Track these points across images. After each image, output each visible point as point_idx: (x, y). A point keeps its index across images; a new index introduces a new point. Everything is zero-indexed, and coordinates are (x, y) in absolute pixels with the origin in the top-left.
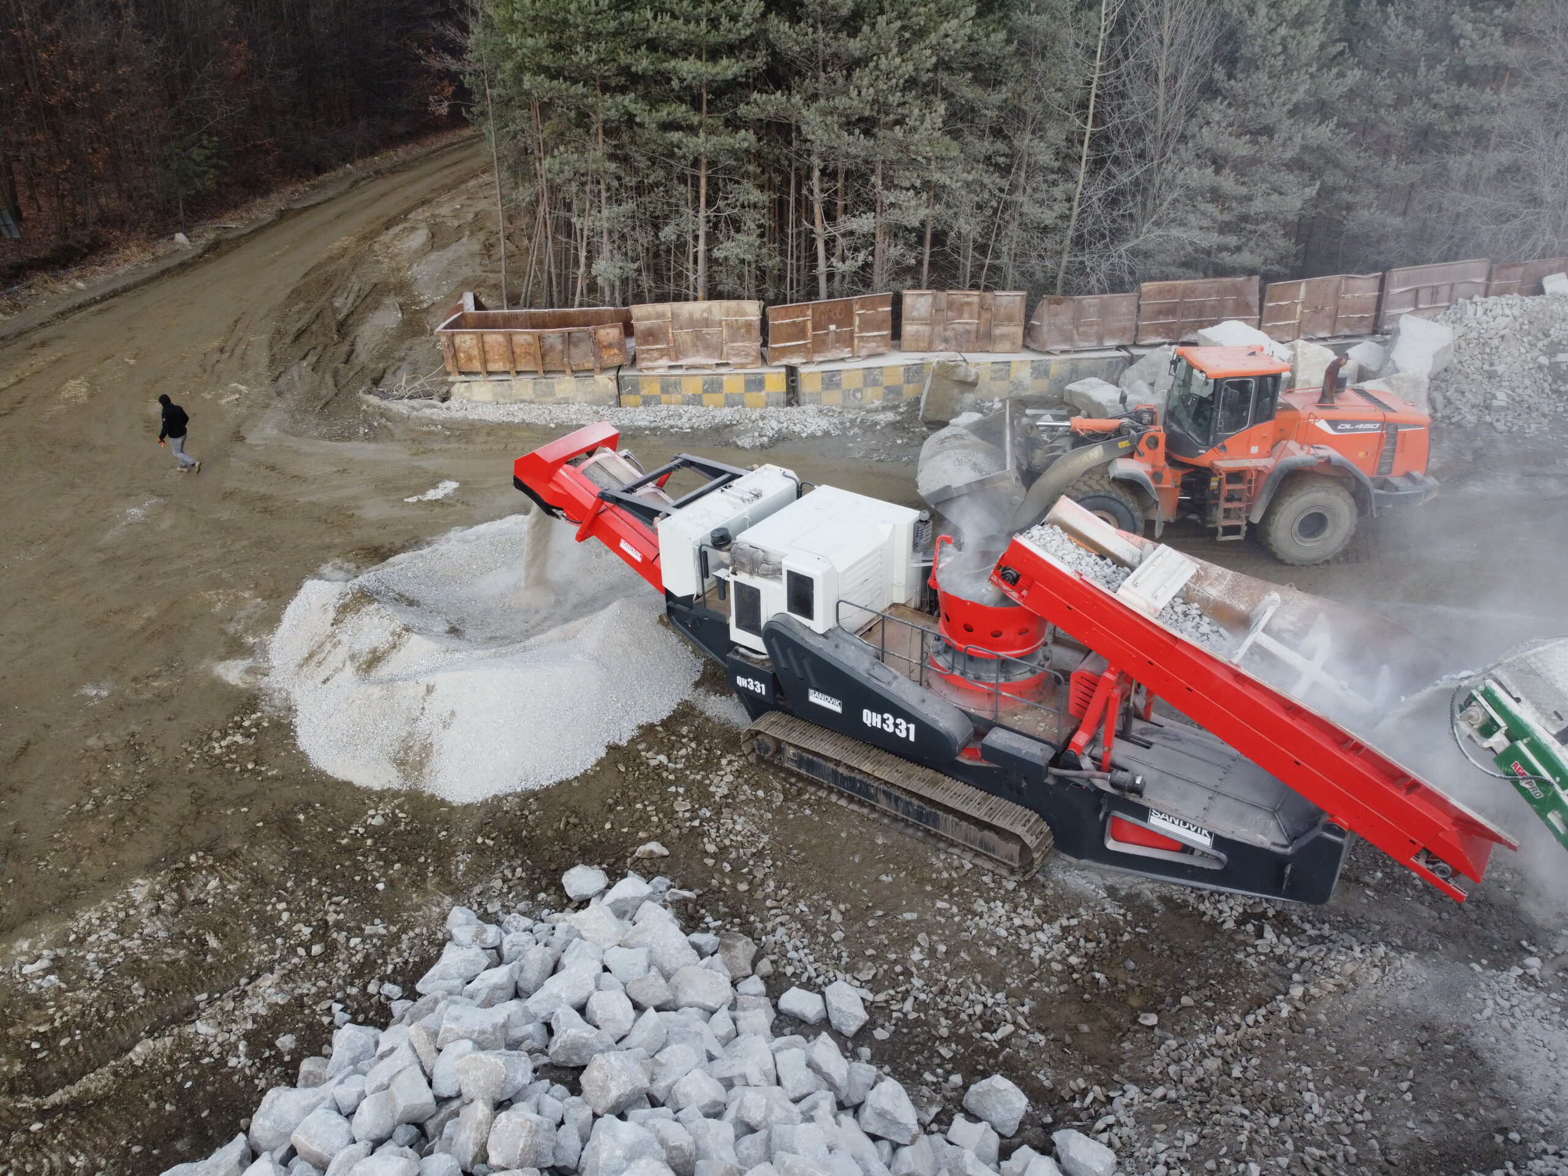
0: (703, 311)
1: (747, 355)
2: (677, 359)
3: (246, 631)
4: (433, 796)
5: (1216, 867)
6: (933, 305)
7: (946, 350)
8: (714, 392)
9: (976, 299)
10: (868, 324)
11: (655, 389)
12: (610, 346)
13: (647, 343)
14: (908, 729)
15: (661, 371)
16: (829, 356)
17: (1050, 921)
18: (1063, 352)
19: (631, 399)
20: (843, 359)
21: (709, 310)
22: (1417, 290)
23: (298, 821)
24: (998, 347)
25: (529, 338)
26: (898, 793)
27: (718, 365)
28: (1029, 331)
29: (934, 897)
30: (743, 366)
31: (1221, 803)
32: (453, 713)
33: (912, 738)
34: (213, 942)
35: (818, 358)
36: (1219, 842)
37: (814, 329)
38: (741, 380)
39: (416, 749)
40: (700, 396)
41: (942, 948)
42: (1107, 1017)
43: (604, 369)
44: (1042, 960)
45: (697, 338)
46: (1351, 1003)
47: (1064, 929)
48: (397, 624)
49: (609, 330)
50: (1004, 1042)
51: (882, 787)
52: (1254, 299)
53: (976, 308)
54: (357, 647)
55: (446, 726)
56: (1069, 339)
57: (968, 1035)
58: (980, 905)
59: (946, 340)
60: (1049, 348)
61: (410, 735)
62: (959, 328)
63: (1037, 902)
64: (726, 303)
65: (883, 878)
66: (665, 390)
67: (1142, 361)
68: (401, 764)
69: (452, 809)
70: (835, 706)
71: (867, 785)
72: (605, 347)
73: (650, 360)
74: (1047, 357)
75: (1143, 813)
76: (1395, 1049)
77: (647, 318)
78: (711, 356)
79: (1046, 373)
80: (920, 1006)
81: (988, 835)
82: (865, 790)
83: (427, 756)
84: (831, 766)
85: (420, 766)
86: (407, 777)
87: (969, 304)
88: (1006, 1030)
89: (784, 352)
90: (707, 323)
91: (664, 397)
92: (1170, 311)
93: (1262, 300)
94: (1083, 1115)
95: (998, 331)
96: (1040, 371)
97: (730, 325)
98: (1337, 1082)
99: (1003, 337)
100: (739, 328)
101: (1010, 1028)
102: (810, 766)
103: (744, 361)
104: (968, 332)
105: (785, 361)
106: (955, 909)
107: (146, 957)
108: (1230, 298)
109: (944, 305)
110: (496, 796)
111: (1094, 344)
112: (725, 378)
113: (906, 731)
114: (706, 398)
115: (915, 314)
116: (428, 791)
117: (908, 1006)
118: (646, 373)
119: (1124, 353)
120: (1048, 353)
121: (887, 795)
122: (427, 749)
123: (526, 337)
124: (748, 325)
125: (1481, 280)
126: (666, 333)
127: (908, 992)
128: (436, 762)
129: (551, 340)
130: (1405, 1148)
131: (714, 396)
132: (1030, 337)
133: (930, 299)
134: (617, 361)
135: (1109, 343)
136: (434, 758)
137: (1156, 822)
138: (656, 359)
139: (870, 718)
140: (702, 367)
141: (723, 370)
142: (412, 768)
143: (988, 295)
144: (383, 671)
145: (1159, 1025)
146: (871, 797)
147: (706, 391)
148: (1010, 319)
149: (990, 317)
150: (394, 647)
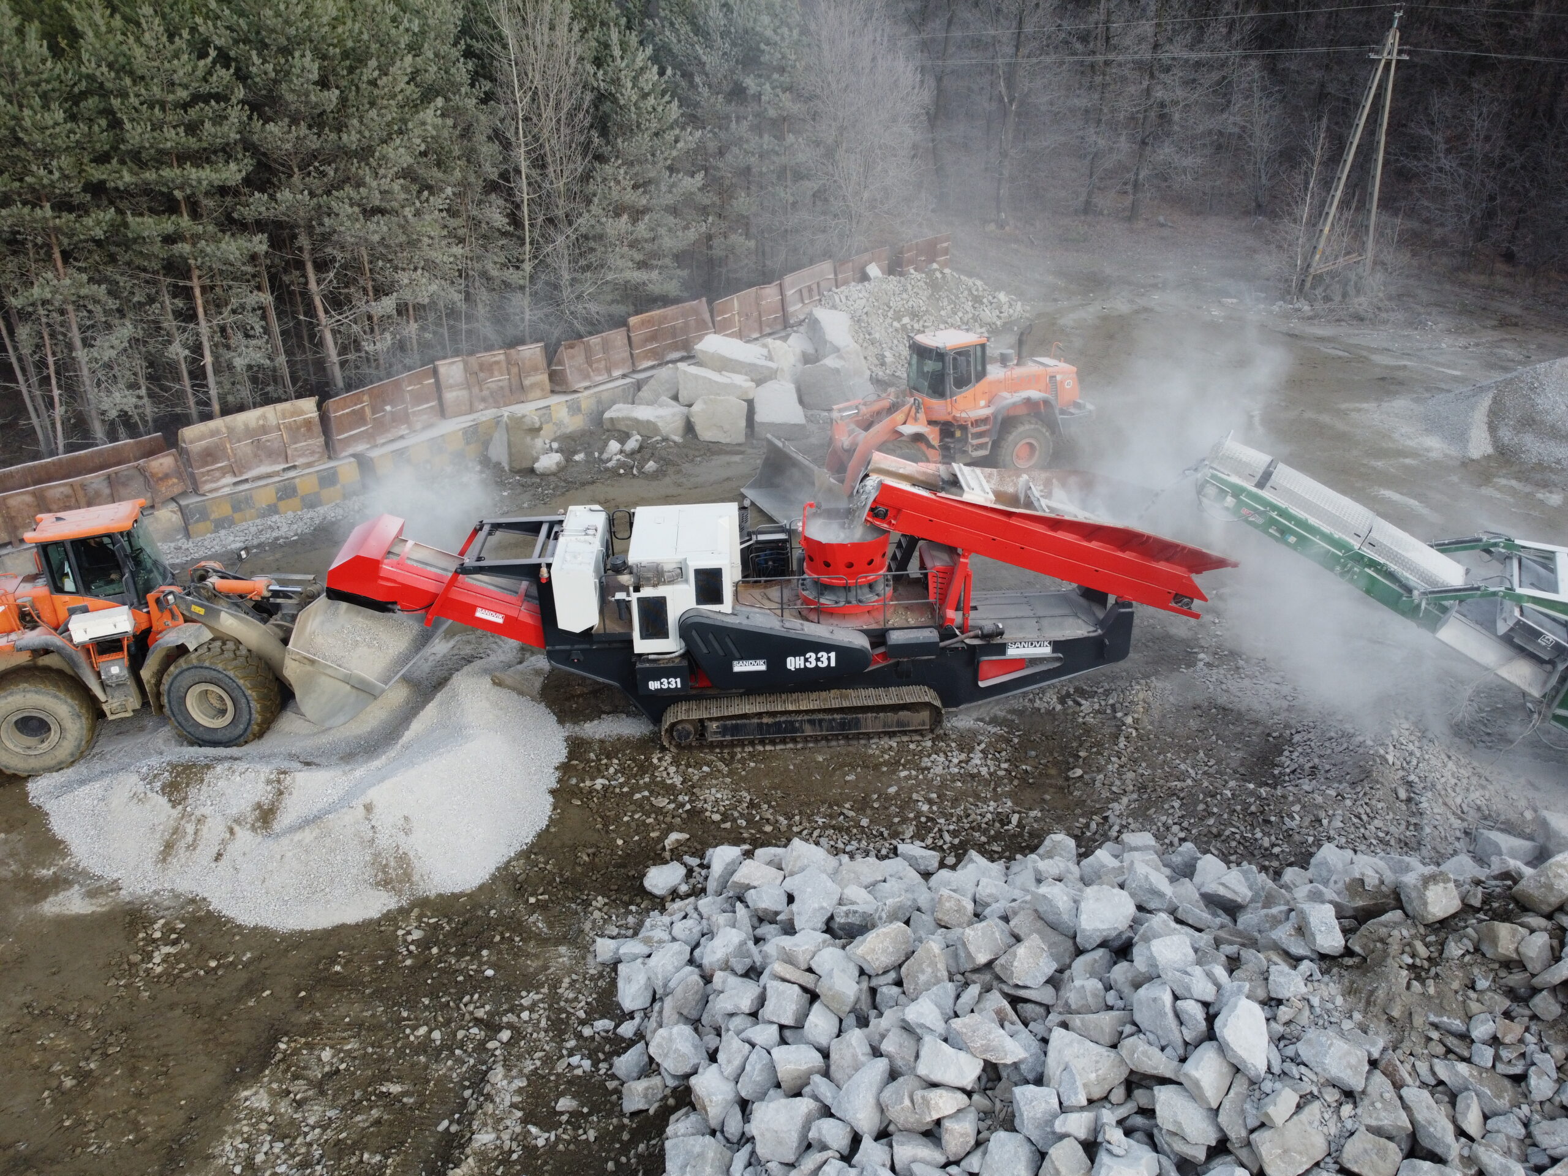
0: (258, 419)
1: (313, 453)
2: (241, 473)
3: (26, 866)
4: (440, 896)
5: (1057, 664)
6: (466, 370)
7: (486, 408)
8: (289, 497)
9: (502, 357)
10: (419, 399)
11: (226, 510)
12: (166, 476)
13: (206, 464)
14: (829, 659)
15: (227, 491)
16: (390, 436)
17: (971, 750)
18: (586, 388)
19: (201, 526)
20: (402, 437)
21: (264, 417)
22: (801, 290)
23: (337, 973)
24: (531, 395)
25: (67, 490)
26: (821, 716)
27: (284, 470)
28: (553, 376)
29: (894, 772)
30: (309, 465)
31: (1045, 622)
32: (406, 818)
33: (833, 664)
34: (395, 1089)
35: (380, 440)
36: (1057, 645)
37: (374, 413)
38: (314, 480)
39: (392, 864)
40: (275, 505)
41: (934, 796)
42: (1051, 786)
43: (165, 502)
44: (991, 774)
45: (258, 448)
46: (1156, 714)
47: (982, 751)
48: (266, 771)
49: (162, 460)
50: (1020, 824)
51: (806, 717)
52: (707, 316)
53: (504, 365)
54: (234, 811)
55: (407, 832)
56: (587, 377)
57: (998, 833)
58: (926, 762)
59: (484, 400)
60: (576, 387)
61: (377, 855)
62: (493, 386)
63: (953, 745)
64: (280, 406)
65: (848, 778)
66: (237, 507)
67: (652, 381)
68: (386, 884)
69: (470, 896)
70: (760, 666)
71: (792, 723)
72: (161, 479)
73: (212, 481)
74: (576, 396)
75: (1002, 649)
76: (1192, 723)
77: (201, 439)
78: (275, 462)
79: (579, 409)
80: (954, 834)
81: (903, 715)
82: (791, 727)
83: (408, 865)
84: (756, 721)
85: (407, 876)
86: (399, 893)
87: (497, 363)
88: (1015, 819)
89: (347, 442)
90: (264, 430)
91: (237, 516)
92: (653, 337)
93: (712, 316)
94: (1097, 837)
95: (527, 382)
96: (574, 409)
97: (289, 428)
98: (1187, 753)
99: (533, 386)
100: (298, 428)
101: (1016, 816)
102: (735, 730)
103: (311, 459)
104: (502, 388)
105: (351, 451)
106: (914, 773)
107: (344, 1135)
108: (692, 319)
109: (476, 368)
110: (498, 869)
111: (604, 377)
112: (297, 481)
113: (826, 660)
114: (282, 505)
115: (451, 381)
116: (432, 894)
117: (947, 837)
118: (210, 496)
119: (628, 380)
120: (575, 392)
121: (811, 722)
122: (403, 860)
123: (62, 489)
124: (308, 423)
125: (832, 276)
126: (225, 448)
127: (940, 830)
128: (419, 868)
129: (94, 486)
130: (1242, 765)
131: (290, 501)
132: (557, 382)
133: (461, 365)
134: (177, 490)
135: (617, 373)
136: (415, 862)
137: (1012, 652)
138: (218, 480)
139: (794, 663)
140: (269, 476)
141: (291, 474)
142: (400, 882)
143: (512, 351)
144: (285, 818)
145: (1085, 772)
146: (795, 730)
147: (280, 499)
148: (535, 369)
149: (519, 371)
150: (281, 793)
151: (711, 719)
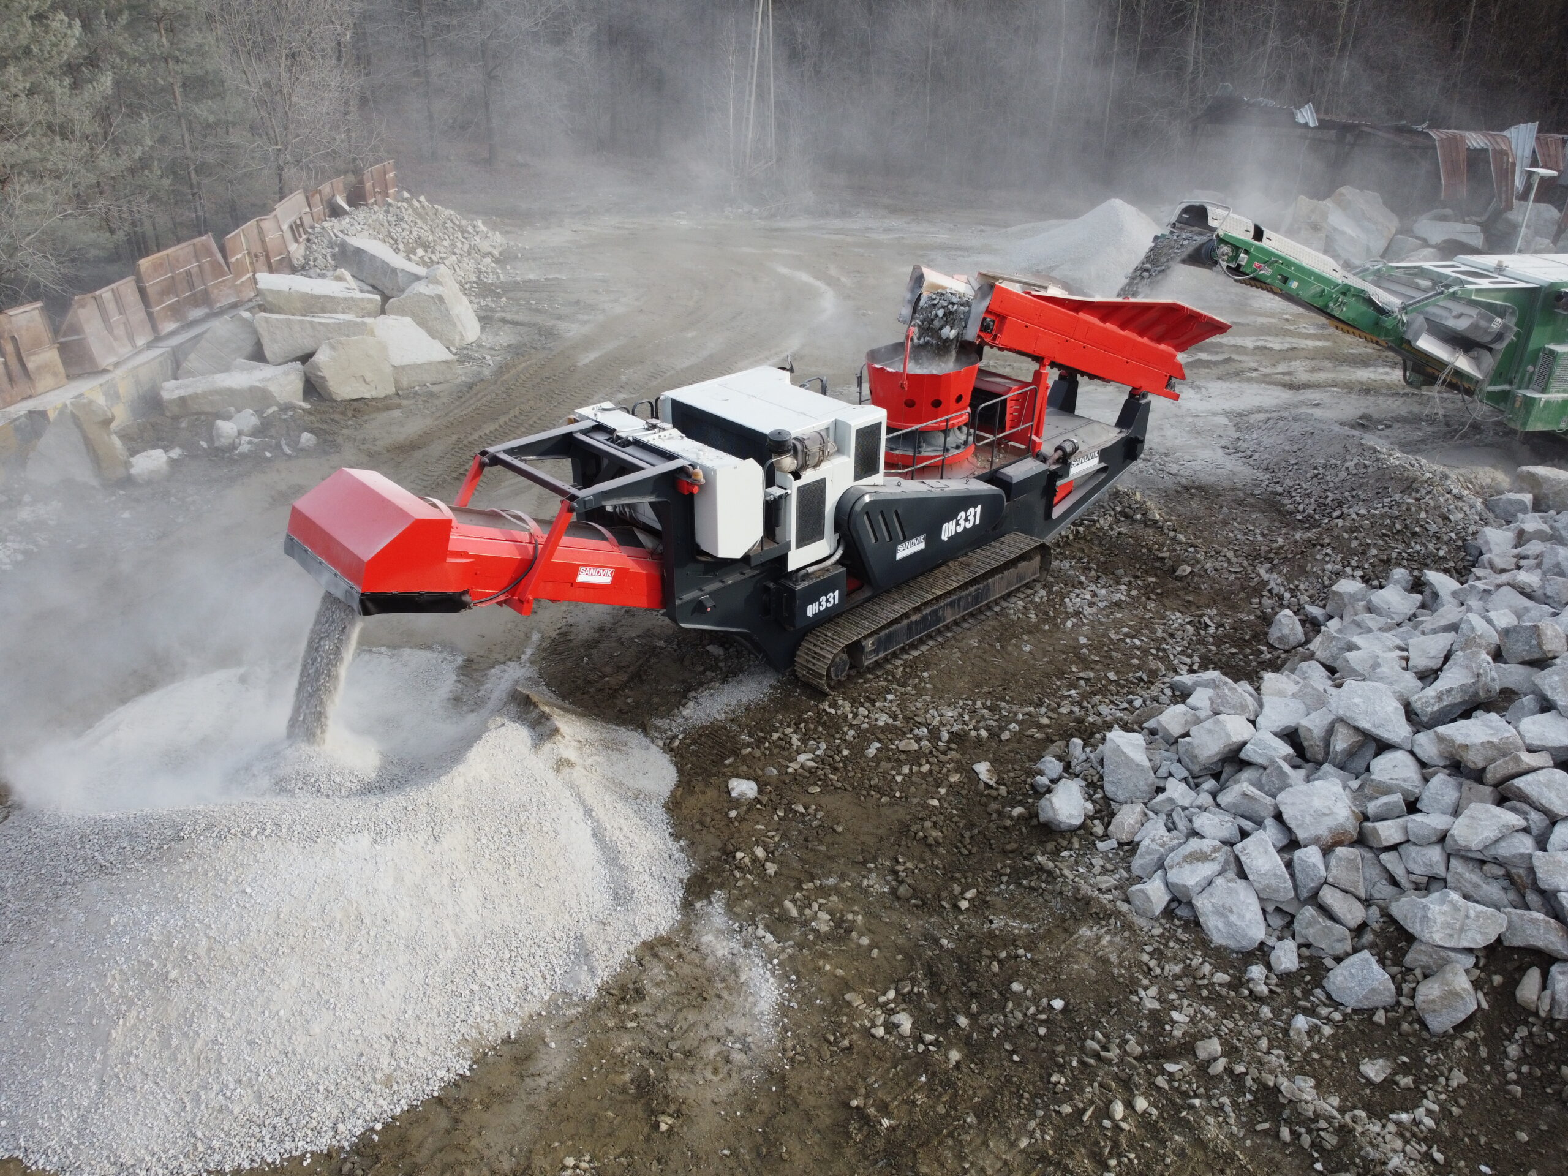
5: (1104, 476)
14: (975, 515)
18: (116, 365)
22: (291, 226)
24: (40, 385)
28: (66, 353)
33: (978, 521)
36: (1101, 454)
51: (948, 600)
52: (219, 257)
56: (110, 349)
70: (920, 544)
74: (108, 377)
75: (1068, 469)
81: (1021, 567)
82: (935, 618)
84: (905, 623)
92: (169, 288)
93: (224, 257)
95: (31, 365)
99: (40, 370)
102: (888, 642)
111: (128, 349)
113: (973, 517)
120: (104, 371)
121: (953, 604)
125: (308, 210)
135: (140, 342)
137: (1074, 471)
148: (38, 344)
151: (865, 638)
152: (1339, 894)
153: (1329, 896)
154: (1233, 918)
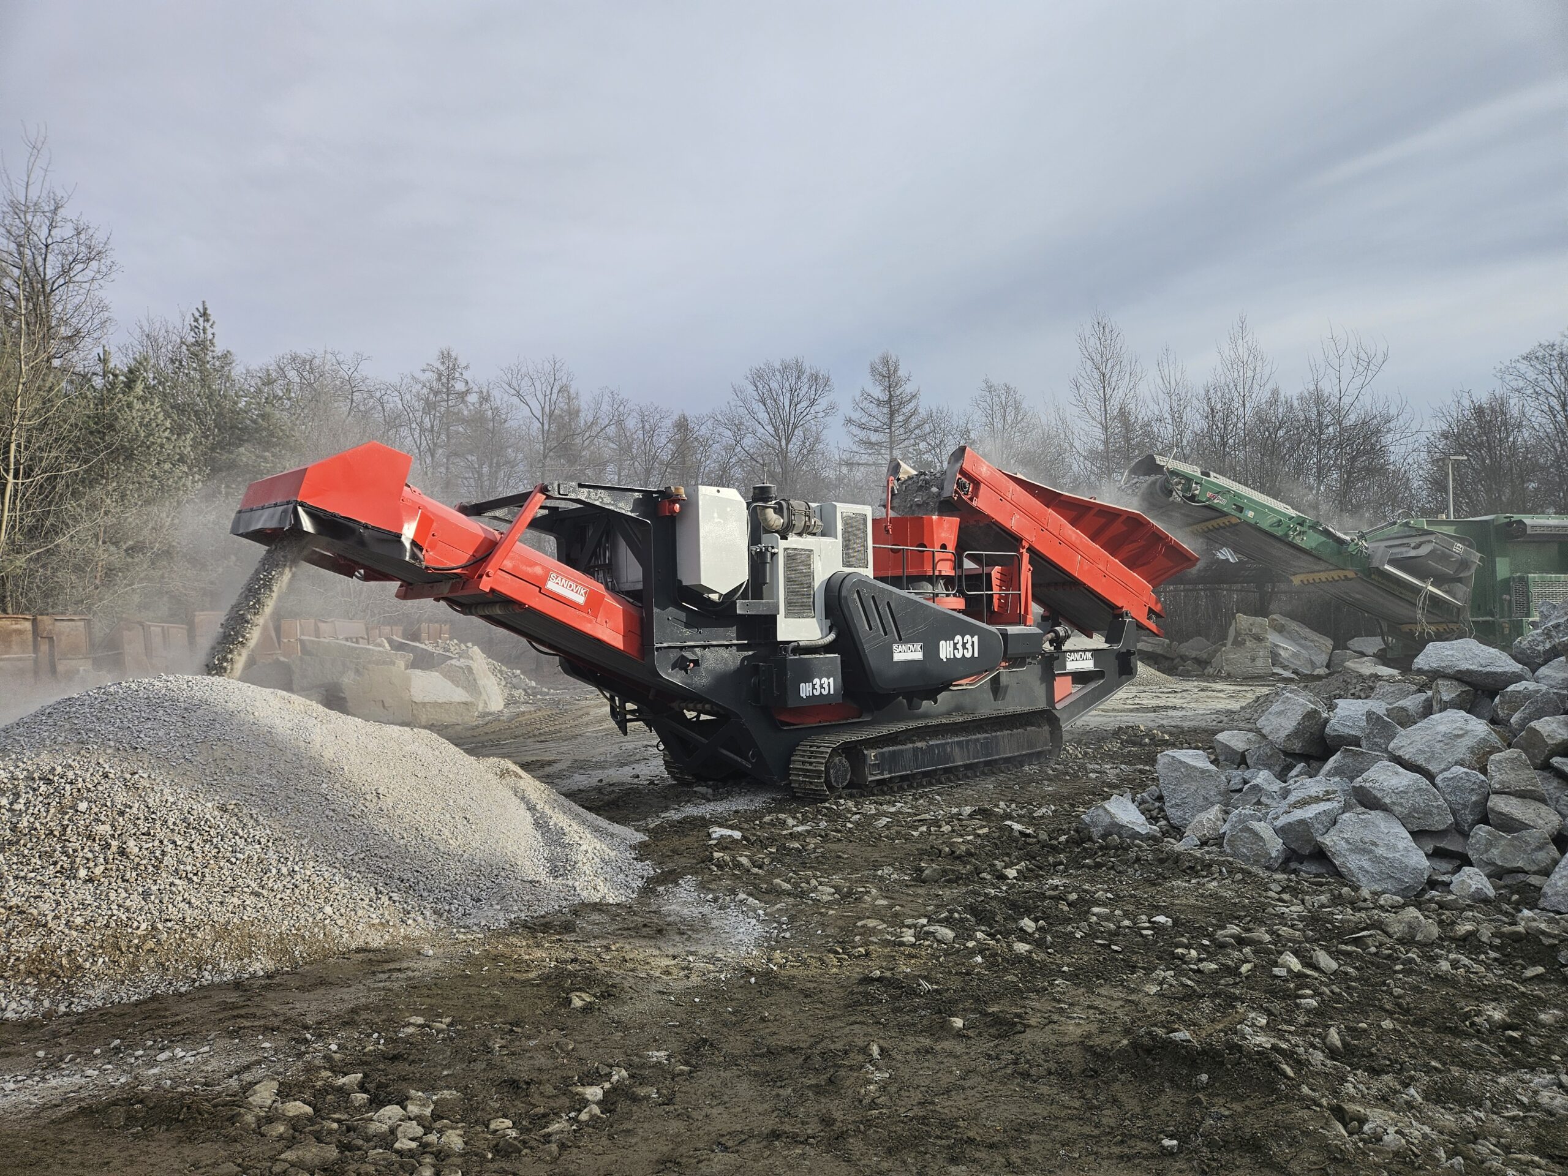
14: (973, 645)
33: (976, 653)
70: (917, 653)
71: (943, 747)
75: (1064, 661)
82: (943, 753)
102: (892, 762)
113: (971, 647)
137: (1069, 666)
139: (945, 651)
146: (947, 758)
151: (867, 745)
152: (1514, 801)
153: (1500, 804)
154: (1380, 851)
